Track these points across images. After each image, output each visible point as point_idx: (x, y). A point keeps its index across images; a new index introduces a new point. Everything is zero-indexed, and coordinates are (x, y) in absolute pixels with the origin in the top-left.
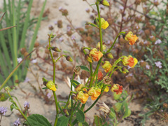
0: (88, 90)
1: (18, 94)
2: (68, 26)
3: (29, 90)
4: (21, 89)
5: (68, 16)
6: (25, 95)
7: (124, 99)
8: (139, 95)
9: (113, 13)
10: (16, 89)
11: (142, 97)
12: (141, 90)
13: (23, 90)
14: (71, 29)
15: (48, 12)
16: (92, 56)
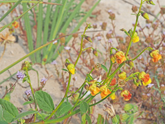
0: (101, 86)
1: (41, 72)
2: (111, 30)
3: (53, 72)
4: (46, 69)
5: (114, 21)
6: (47, 75)
7: (132, 112)
8: (149, 117)
9: (156, 36)
10: (42, 67)
11: (151, 120)
12: (152, 113)
13: (48, 70)
14: (112, 34)
15: (99, 13)
16: (117, 57)
